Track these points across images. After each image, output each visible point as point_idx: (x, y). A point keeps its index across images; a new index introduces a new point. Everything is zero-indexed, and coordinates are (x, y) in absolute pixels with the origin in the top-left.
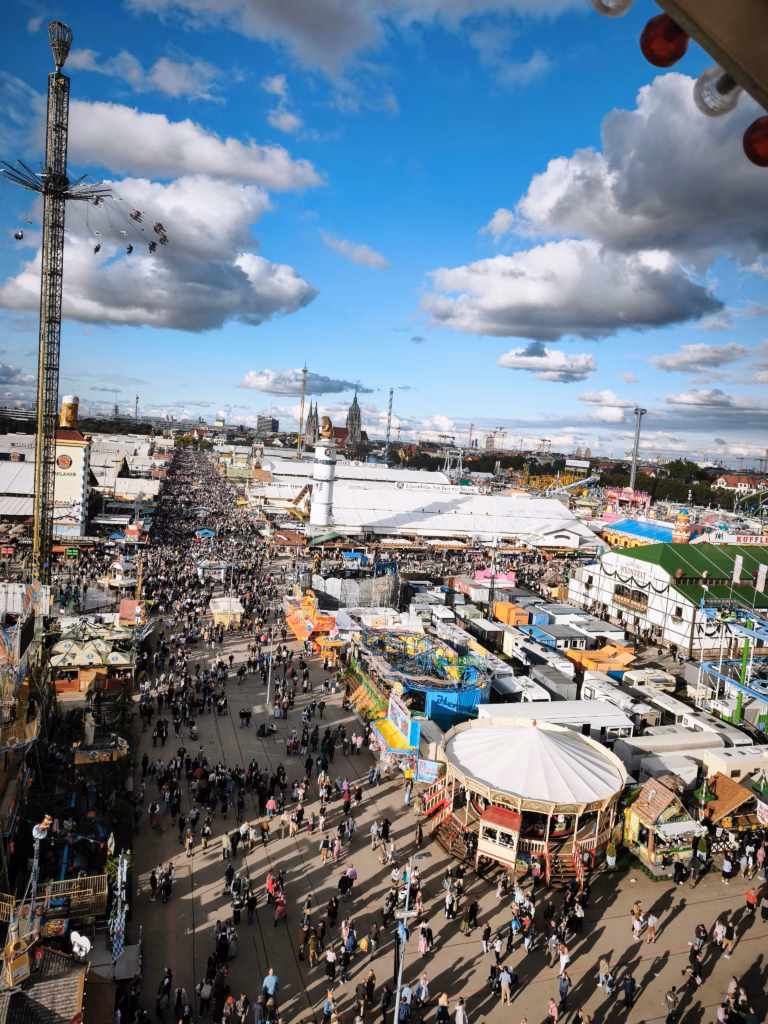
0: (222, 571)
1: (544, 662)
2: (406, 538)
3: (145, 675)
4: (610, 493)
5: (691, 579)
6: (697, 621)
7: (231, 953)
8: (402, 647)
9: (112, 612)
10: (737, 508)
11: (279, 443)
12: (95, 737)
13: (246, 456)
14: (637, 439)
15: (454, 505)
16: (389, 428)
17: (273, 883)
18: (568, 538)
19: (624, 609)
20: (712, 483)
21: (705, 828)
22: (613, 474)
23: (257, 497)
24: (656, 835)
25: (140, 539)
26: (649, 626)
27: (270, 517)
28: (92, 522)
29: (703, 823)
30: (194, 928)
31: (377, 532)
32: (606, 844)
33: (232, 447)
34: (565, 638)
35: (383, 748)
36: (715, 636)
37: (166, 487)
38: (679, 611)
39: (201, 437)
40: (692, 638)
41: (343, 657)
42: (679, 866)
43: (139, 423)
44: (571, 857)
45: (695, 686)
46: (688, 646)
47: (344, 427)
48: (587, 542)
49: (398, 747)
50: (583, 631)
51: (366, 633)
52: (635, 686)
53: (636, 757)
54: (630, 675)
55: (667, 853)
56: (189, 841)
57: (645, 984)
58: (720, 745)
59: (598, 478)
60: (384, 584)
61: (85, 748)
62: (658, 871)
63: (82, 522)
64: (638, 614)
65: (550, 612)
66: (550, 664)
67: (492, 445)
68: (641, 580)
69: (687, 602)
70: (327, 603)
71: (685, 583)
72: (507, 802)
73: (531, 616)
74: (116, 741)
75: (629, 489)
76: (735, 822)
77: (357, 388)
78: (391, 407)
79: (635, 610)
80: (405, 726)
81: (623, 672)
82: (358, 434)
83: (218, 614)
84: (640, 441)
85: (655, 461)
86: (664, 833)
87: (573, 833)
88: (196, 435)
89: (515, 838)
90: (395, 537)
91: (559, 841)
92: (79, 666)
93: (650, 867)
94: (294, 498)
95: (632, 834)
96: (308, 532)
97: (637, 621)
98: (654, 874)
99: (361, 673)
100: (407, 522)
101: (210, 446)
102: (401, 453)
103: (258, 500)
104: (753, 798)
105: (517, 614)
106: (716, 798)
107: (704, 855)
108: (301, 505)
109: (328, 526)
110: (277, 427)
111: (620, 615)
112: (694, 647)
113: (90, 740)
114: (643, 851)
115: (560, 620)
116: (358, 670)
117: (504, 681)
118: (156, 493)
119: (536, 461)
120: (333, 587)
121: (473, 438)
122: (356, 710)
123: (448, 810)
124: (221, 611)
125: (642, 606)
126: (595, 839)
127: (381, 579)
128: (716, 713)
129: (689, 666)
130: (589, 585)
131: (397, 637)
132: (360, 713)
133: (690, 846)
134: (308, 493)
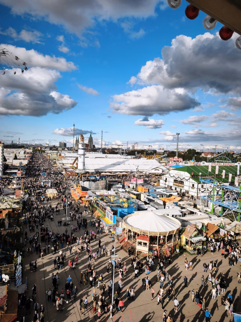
0: (50, 183)
1: (154, 201)
2: (109, 172)
3: (25, 211)
4: (170, 159)
5: (196, 175)
6: (199, 188)
7: (58, 283)
8: (109, 200)
9: (13, 195)
10: (208, 161)
11: (67, 149)
12: (8, 227)
13: (56, 153)
14: (178, 145)
15: (123, 162)
16: (102, 145)
17: (71, 263)
18: (159, 170)
19: (177, 187)
20: (200, 155)
21: (206, 238)
22: (171, 154)
23: (60, 163)
24: (191, 241)
25: (22, 175)
26: (184, 191)
27: (65, 169)
28: (5, 172)
29: (205, 237)
30: (45, 278)
31: (99, 171)
32: (176, 245)
33: (51, 151)
34: (160, 195)
35: (105, 225)
36: (204, 192)
37: (30, 163)
38: (193, 185)
39: (41, 149)
40: (198, 193)
41: (90, 204)
42: (199, 250)
43: (20, 145)
44: (166, 250)
45: (199, 205)
46: (196, 196)
47: (87, 144)
48: (164, 171)
49: (110, 224)
50: (165, 193)
51: (98, 196)
52: (182, 205)
53: (183, 222)
54: (179, 203)
55: (195, 247)
56: (42, 254)
57: (190, 281)
58: (208, 218)
59: (167, 155)
60: (103, 183)
61: (5, 230)
62: (192, 252)
63: (2, 171)
64: (181, 188)
65: (155, 189)
66: (155, 201)
67: (134, 148)
68: (181, 177)
69: (195, 182)
70: (84, 189)
71: (195, 177)
72: (145, 233)
73: (149, 190)
74: (16, 227)
75: (176, 157)
76: (214, 236)
77: (91, 133)
78: (102, 138)
79: (180, 187)
80: (111, 217)
81: (178, 202)
82: (92, 146)
83: (49, 194)
84: (178, 146)
85: (183, 151)
86: (193, 240)
87: (165, 243)
88: (39, 148)
89: (148, 244)
90: (105, 172)
91: (161, 245)
92: (2, 209)
93: (190, 252)
94: (72, 163)
95: (183, 243)
96: (77, 171)
97: (181, 190)
98: (191, 253)
99: (97, 206)
100: (109, 168)
101: (44, 152)
102: (106, 151)
103: (61, 164)
104: (219, 229)
105: (144, 189)
106: (208, 230)
107: (206, 247)
108: (75, 165)
109: (84, 169)
110: (66, 145)
111: (176, 189)
112: (198, 196)
113: (7, 227)
114: (188, 247)
115: (158, 190)
116: (95, 206)
117: (142, 206)
118: (27, 164)
119: (148, 151)
120: (86, 184)
121: (128, 147)
122: (96, 217)
123: (126, 240)
124: (50, 193)
125: (182, 185)
126: (173, 243)
127: (102, 181)
128: (206, 211)
129: (197, 200)
130: (166, 181)
131: (107, 197)
132: (97, 218)
133: (201, 244)
134: (77, 161)
